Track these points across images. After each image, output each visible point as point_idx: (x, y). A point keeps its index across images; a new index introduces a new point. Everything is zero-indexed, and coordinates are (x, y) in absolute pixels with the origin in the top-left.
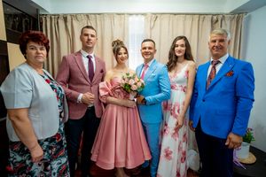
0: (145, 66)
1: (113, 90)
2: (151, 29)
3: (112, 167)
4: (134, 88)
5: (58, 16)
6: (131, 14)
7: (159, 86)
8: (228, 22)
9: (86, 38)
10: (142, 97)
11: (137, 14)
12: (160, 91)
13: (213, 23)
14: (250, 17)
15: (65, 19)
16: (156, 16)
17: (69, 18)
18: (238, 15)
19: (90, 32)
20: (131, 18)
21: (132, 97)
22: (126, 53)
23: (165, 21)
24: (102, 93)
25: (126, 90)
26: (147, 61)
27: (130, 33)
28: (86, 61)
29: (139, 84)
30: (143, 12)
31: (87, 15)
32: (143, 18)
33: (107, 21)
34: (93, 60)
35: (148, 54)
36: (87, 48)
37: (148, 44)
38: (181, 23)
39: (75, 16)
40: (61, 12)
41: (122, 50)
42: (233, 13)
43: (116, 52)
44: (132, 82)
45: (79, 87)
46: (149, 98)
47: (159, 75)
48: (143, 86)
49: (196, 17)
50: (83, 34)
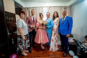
1: (40, 25)
2: (49, 10)
4: (45, 24)
5: (26, 8)
6: (44, 7)
7: (51, 24)
8: (68, 8)
9: (32, 12)
10: (47, 27)
11: (45, 7)
12: (51, 25)
13: (64, 9)
15: (28, 9)
16: (50, 7)
17: (29, 8)
19: (33, 11)
21: (44, 26)
22: (43, 16)
23: (52, 8)
24: (37, 26)
25: (43, 25)
26: (48, 18)
27: (44, 11)
28: (32, 18)
29: (46, 23)
30: (47, 6)
31: (33, 7)
32: (47, 8)
33: (38, 9)
34: (34, 18)
35: (48, 16)
36: (33, 15)
37: (48, 14)
39: (30, 8)
40: (27, 6)
41: (42, 15)
42: (69, 6)
43: (40, 16)
44: (44, 23)
45: (31, 24)
46: (48, 27)
47: (51, 21)
49: (60, 7)
50: (32, 11)
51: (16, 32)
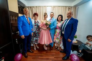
0: (51, 19)
1: (43, 25)
2: (53, 10)
3: (43, 44)
5: (29, 7)
6: (48, 6)
8: (73, 8)
13: (69, 9)
14: (78, 7)
15: (31, 8)
16: (54, 7)
18: (75, 7)
20: (48, 7)
23: (57, 8)
24: (40, 26)
27: (47, 11)
31: (36, 7)
32: (51, 7)
33: (42, 8)
35: (52, 16)
38: (61, 9)
39: (33, 7)
40: (30, 6)
44: (48, 23)
47: (54, 22)
48: (50, 24)
49: (65, 7)
51: (18, 32)
